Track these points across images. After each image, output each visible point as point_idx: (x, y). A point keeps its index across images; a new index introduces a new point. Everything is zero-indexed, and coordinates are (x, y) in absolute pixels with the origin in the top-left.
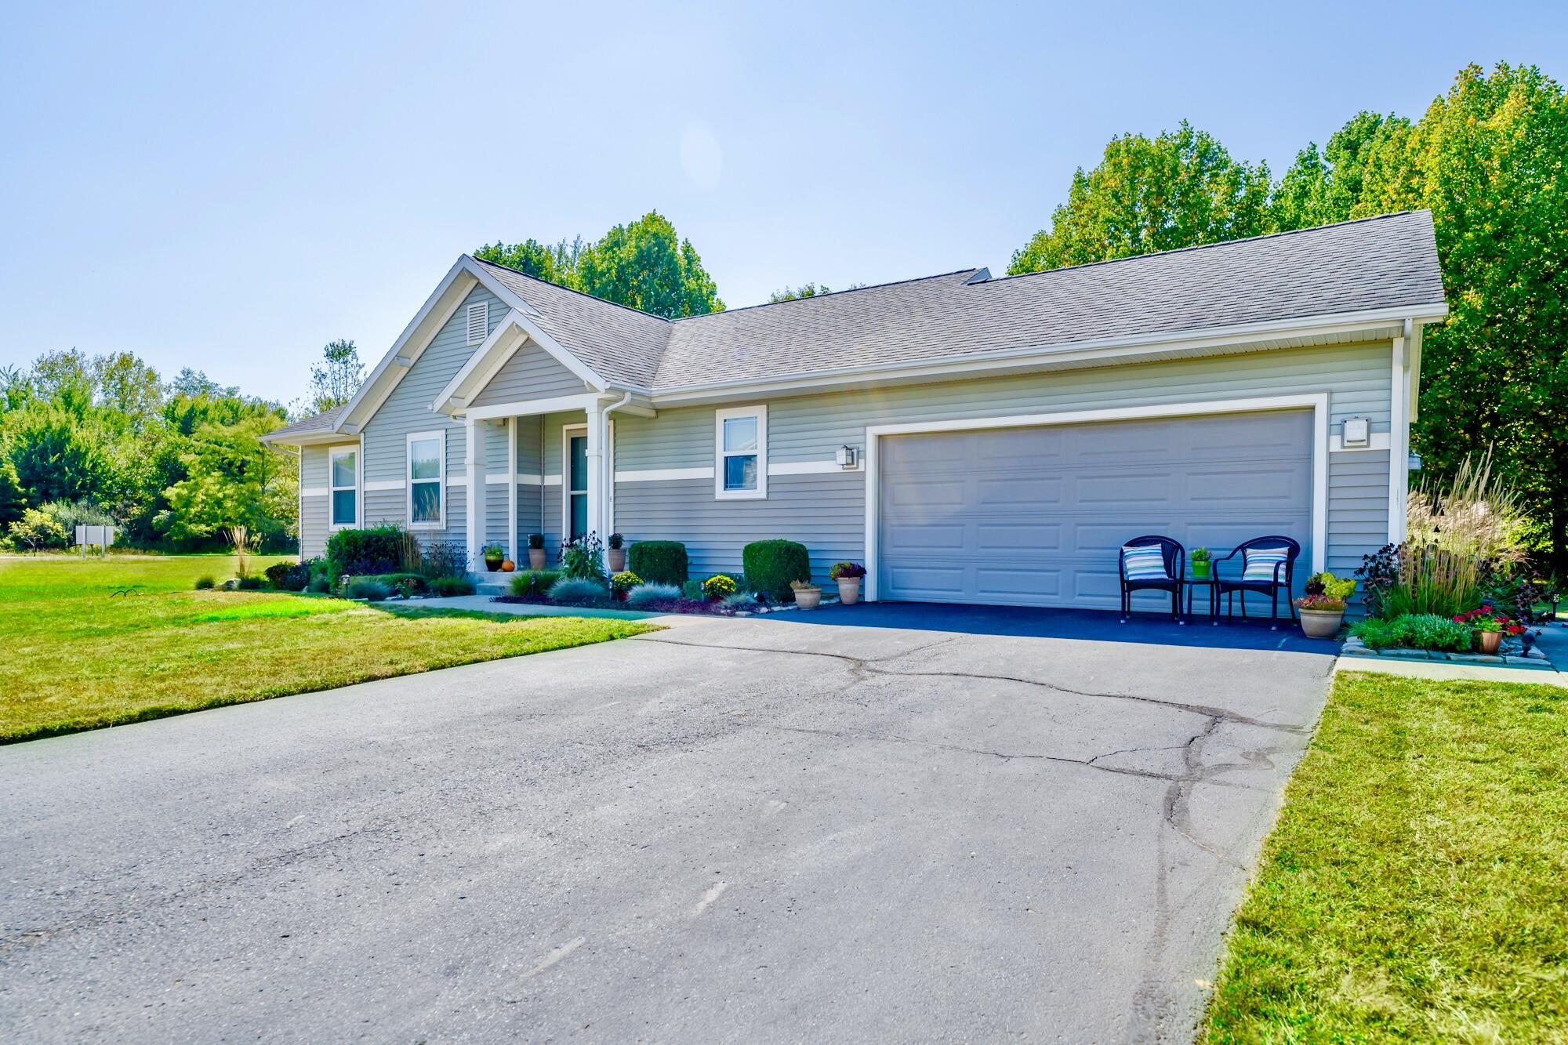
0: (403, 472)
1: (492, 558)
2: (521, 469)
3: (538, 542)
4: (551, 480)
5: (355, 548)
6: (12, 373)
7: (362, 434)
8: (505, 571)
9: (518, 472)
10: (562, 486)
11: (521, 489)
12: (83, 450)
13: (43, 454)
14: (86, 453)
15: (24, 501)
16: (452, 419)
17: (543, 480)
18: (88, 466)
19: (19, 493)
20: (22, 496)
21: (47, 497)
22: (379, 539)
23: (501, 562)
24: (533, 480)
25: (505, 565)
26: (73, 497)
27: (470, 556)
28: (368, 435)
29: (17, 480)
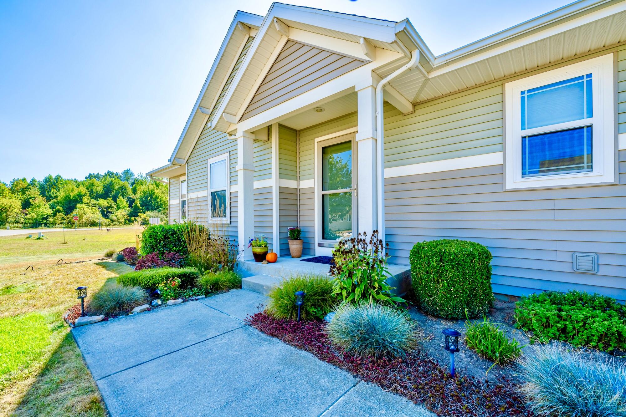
0: (206, 185)
1: (258, 250)
2: (282, 175)
3: (296, 234)
4: (305, 184)
5: (156, 240)
6: (141, 175)
7: (187, 164)
8: (269, 262)
9: (279, 178)
10: (314, 188)
11: (283, 191)
12: (158, 196)
13: (146, 198)
14: (158, 197)
15: (141, 211)
16: (228, 137)
17: (299, 185)
18: (159, 200)
19: (140, 209)
20: (141, 209)
21: (148, 210)
22: (174, 233)
23: (266, 253)
24: (291, 184)
25: (269, 257)
26: (153, 209)
27: (241, 247)
28: (189, 164)
29: (140, 205)
